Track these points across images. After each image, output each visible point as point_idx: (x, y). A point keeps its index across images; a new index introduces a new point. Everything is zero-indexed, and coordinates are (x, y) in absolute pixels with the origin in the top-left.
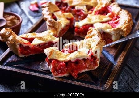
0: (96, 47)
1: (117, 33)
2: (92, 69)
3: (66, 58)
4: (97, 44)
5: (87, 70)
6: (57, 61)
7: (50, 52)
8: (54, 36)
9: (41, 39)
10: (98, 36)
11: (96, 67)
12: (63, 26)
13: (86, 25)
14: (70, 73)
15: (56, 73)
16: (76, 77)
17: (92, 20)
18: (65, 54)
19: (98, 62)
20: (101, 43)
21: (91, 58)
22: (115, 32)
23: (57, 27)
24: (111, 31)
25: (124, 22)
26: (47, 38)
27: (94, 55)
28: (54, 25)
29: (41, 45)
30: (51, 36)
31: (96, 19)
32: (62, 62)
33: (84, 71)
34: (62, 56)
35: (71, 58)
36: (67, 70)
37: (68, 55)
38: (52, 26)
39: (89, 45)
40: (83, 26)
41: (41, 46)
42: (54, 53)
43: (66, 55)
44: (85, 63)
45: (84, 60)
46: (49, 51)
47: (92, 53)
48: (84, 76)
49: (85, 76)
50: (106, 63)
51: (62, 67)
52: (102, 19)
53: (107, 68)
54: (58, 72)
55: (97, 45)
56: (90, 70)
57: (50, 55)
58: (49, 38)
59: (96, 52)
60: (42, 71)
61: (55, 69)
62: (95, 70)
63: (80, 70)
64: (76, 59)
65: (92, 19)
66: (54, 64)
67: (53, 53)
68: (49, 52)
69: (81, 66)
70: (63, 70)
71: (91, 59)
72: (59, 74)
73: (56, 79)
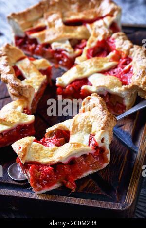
0: (103, 133)
1: (132, 94)
2: (99, 169)
3: (52, 156)
4: (102, 125)
5: (90, 172)
6: (38, 164)
7: (23, 151)
8: (24, 112)
9: (4, 122)
10: (102, 110)
11: (105, 165)
12: (36, 88)
13: (76, 80)
14: (62, 183)
15: (39, 186)
16: (74, 189)
17: (84, 70)
18: (50, 149)
19: (109, 156)
20: (109, 122)
21: (95, 151)
22: (128, 92)
23: (27, 95)
24: (121, 91)
25: (141, 72)
26: (13, 121)
27: (100, 145)
28: (21, 92)
29: (4, 134)
30: (19, 115)
31: (91, 67)
32: (46, 165)
33: (85, 175)
34: (45, 154)
35: (61, 158)
36: (57, 178)
37: (55, 150)
38: (18, 94)
39: (88, 126)
42: (31, 149)
43: (52, 151)
44: (86, 162)
45: (84, 156)
46: (20, 148)
48: (88, 183)
49: (90, 182)
51: (48, 176)
52: (102, 66)
53: (125, 163)
54: (42, 185)
55: (103, 129)
56: (95, 171)
57: (24, 156)
58: (16, 118)
59: (102, 140)
60: (13, 182)
61: (37, 180)
62: (103, 169)
63: (80, 175)
64: (70, 158)
65: (83, 68)
66: (34, 172)
67: (29, 149)
68: (21, 150)
69: (80, 168)
70: (51, 180)
71: (95, 153)
72: (44, 187)
73: (40, 198)
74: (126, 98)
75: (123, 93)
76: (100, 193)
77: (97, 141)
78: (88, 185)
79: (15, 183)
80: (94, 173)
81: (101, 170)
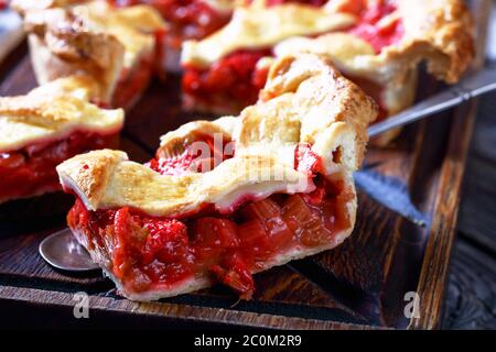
0: (339, 129)
1: (409, 72)
2: (323, 249)
3: (181, 195)
5: (296, 253)
6: (140, 215)
7: (94, 173)
8: (92, 102)
9: (32, 118)
10: (335, 78)
11: (340, 237)
14: (211, 275)
15: (141, 278)
16: (247, 292)
18: (175, 180)
19: (352, 207)
20: (358, 105)
21: (314, 188)
22: (398, 66)
23: (104, 61)
26: (60, 114)
27: (330, 169)
28: (86, 50)
30: (80, 106)
32: (164, 218)
33: (280, 259)
34: (161, 190)
35: (212, 191)
36: (198, 257)
37: (189, 181)
38: (77, 55)
39: (289, 125)
40: (227, 57)
41: (36, 154)
42: (117, 175)
43: (182, 185)
44: (284, 217)
45: (281, 198)
46: (86, 167)
47: (319, 159)
48: (289, 282)
49: (293, 283)
50: (378, 215)
51: (169, 245)
52: (312, 23)
53: (395, 241)
54: (150, 273)
55: (340, 118)
56: (311, 252)
57: (96, 188)
58: (70, 110)
59: (336, 155)
60: (57, 276)
61: (134, 256)
62: (333, 251)
63: (264, 256)
64: (237, 196)
66: (128, 226)
67: (112, 174)
68: (89, 171)
69: (268, 232)
70: (178, 260)
71: (312, 194)
72: (155, 280)
73: (142, 311)
74: (390, 85)
75: (383, 70)
76: (331, 306)
77: (320, 154)
78: (289, 287)
79: (63, 278)
80: (307, 258)
81: (327, 252)
